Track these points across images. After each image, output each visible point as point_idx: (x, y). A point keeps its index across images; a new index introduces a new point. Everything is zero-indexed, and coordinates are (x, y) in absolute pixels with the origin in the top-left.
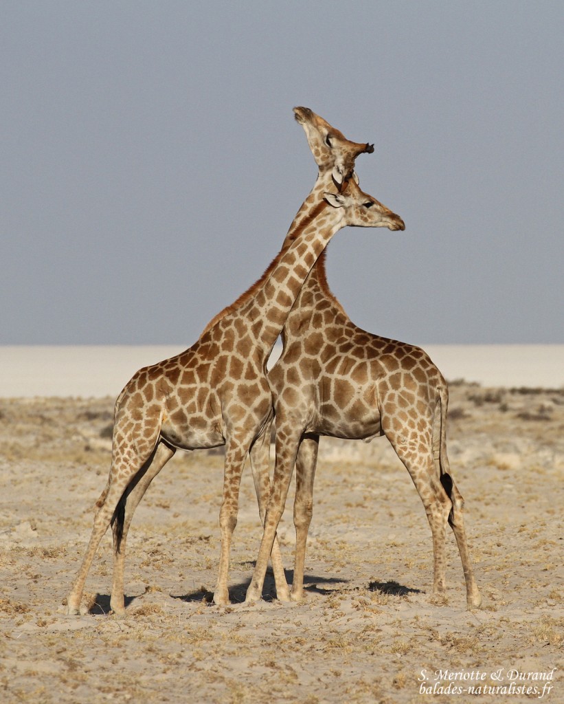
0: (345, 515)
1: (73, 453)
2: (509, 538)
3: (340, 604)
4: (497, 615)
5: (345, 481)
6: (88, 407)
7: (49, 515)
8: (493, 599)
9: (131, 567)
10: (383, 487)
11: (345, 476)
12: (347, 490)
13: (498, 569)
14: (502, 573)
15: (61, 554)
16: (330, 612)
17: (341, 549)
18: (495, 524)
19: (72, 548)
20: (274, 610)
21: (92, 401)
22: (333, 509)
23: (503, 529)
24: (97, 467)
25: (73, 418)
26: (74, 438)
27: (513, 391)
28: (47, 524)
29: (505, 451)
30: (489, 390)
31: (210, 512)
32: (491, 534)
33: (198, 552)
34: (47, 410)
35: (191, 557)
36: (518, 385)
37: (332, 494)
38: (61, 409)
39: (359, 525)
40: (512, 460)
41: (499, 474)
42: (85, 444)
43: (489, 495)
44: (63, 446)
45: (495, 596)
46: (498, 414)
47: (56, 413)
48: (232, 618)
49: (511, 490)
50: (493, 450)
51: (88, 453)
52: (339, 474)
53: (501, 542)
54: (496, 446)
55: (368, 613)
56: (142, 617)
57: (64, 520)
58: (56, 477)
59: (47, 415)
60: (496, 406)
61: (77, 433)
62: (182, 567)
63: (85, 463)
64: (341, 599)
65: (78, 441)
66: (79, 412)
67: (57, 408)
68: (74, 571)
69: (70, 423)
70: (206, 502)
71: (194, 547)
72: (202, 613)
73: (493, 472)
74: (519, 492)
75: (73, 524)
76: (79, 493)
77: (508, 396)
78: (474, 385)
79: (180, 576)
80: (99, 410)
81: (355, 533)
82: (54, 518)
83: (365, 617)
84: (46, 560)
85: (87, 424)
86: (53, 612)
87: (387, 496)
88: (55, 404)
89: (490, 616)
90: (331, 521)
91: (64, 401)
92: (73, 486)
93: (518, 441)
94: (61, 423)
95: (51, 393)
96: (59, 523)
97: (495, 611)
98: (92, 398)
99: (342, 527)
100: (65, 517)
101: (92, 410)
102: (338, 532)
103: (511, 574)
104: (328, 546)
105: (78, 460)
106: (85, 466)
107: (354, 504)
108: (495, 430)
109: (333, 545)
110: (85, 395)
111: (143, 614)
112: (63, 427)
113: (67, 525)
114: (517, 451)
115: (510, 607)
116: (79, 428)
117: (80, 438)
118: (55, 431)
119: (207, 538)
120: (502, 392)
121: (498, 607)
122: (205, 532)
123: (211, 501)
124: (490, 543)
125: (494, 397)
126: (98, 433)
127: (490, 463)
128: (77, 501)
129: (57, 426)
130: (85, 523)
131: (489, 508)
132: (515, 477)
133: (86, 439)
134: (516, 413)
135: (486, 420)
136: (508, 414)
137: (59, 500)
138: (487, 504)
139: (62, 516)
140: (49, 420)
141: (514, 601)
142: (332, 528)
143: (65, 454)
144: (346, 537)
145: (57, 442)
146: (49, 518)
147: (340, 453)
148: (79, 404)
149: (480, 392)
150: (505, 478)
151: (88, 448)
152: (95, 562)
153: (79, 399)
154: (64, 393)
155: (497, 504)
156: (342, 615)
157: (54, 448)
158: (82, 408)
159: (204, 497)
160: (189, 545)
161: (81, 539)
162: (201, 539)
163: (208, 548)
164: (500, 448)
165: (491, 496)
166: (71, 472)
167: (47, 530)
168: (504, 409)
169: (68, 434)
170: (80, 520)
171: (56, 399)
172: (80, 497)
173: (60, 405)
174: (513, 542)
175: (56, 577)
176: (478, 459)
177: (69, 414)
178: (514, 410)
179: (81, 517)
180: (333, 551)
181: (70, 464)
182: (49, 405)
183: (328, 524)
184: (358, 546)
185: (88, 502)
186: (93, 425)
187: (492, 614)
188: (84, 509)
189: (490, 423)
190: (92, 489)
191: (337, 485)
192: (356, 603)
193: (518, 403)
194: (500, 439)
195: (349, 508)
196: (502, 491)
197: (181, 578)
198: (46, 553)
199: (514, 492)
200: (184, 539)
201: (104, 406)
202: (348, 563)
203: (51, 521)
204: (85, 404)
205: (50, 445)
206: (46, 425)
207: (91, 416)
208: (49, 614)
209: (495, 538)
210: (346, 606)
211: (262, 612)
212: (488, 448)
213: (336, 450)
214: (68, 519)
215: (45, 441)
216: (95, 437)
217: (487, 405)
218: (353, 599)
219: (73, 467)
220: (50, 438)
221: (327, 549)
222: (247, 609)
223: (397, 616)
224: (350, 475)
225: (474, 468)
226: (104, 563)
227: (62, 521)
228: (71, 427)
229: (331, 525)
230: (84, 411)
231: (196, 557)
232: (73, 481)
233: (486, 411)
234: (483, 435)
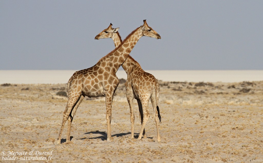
0: (124, 117)
1: (49, 99)
2: (170, 123)
3: (123, 141)
4: (167, 144)
5: (124, 107)
6: (53, 87)
7: (42, 116)
8: (166, 140)
9: (65, 131)
10: (135, 109)
11: (124, 106)
12: (125, 110)
13: (167, 132)
14: (168, 133)
15: (45, 127)
16: (120, 143)
17: (123, 126)
18: (166, 119)
19: (48, 126)
20: (104, 143)
21: (54, 85)
22: (121, 115)
23: (168, 121)
24: (55, 103)
25: (49, 90)
26: (49, 95)
27: (171, 83)
28: (41, 119)
29: (169, 99)
30: (165, 82)
31: (87, 116)
32: (165, 122)
33: (83, 127)
34: (41, 87)
35: (81, 128)
36: (173, 81)
37: (121, 111)
38: (45, 87)
39: (128, 119)
40: (171, 102)
41: (168, 106)
42: (52, 97)
43: (164, 111)
44: (46, 98)
45: (166, 139)
46: (167, 89)
47: (44, 88)
48: (93, 145)
49: (171, 110)
50: (166, 99)
51: (53, 99)
52: (123, 105)
53: (168, 124)
54: (166, 98)
55: (131, 144)
56: (68, 145)
57: (46, 118)
58: (44, 106)
59: (41, 89)
60: (167, 87)
61: (50, 94)
62: (79, 131)
63: (52, 102)
64: (123, 140)
65: (50, 96)
66: (50, 88)
67: (44, 87)
68: (49, 132)
69: (48, 91)
70: (86, 113)
71: (82, 125)
72: (84, 144)
73: (166, 105)
74: (173, 110)
75: (49, 119)
76: (50, 110)
77: (170, 84)
78: (161, 81)
79: (78, 133)
80: (56, 87)
81: (127, 122)
82: (43, 117)
83: (130, 145)
84: (41, 129)
85: (53, 91)
86: (43, 143)
87: (136, 112)
88: (44, 86)
89: (165, 145)
90: (121, 118)
91: (46, 85)
92: (49, 108)
93: (173, 96)
94: (45, 91)
95: (42, 83)
96: (45, 119)
97: (166, 143)
98: (54, 84)
99: (124, 120)
100: (47, 117)
101: (54, 88)
102: (123, 121)
103: (171, 133)
104: (120, 125)
105: (50, 101)
106: (52, 103)
107: (127, 114)
108: (166, 93)
109: (121, 125)
110: (52, 83)
111: (68, 144)
112: (46, 92)
113: (47, 119)
114: (172, 99)
115: (170, 142)
116: (50, 92)
117: (51, 95)
118: (44, 93)
119: (86, 123)
120: (168, 83)
121: (167, 142)
122: (85, 121)
123: (87, 113)
124: (165, 125)
125: (166, 84)
126: (56, 94)
127: (165, 102)
128: (50, 113)
129: (44, 92)
130: (52, 119)
131: (165, 115)
132: (172, 106)
133: (52, 96)
134: (172, 89)
135: (164, 90)
136: (170, 89)
137: (45, 112)
138: (164, 114)
139: (45, 117)
140: (42, 90)
141: (171, 141)
142: (121, 120)
143: (46, 100)
144: (125, 123)
145: (44, 96)
146: (42, 117)
147: (123, 99)
148: (50, 86)
149: (162, 83)
150: (169, 107)
151: (53, 98)
152: (55, 130)
153: (50, 84)
154: (46, 83)
155: (167, 114)
156: (124, 144)
157: (43, 98)
158: (51, 87)
159: (85, 112)
160: (81, 125)
161: (51, 123)
162: (84, 123)
163: (86, 126)
164: (168, 98)
165: (165, 112)
166: (48, 105)
167: (41, 121)
168: (169, 87)
169: (47, 94)
170: (51, 118)
171: (44, 84)
172: (50, 111)
173: (45, 86)
174: (171, 124)
175: (44, 134)
176: (162, 101)
177: (48, 89)
178: (171, 88)
179: (51, 117)
180: (121, 126)
181: (48, 102)
182: (42, 86)
183: (120, 119)
184: (128, 125)
185: (53, 113)
186: (54, 92)
187: (165, 144)
188: (52, 115)
189: (165, 91)
190: (54, 109)
191: (122, 108)
192: (128, 141)
193: (173, 86)
194: (168, 96)
195: (126, 115)
196: (168, 110)
197: (79, 134)
198: (41, 127)
199: (172, 110)
200: (79, 123)
201: (57, 86)
202: (125, 130)
203: (42, 118)
204: (52, 86)
205: (42, 97)
206: (41, 92)
207: (54, 89)
208: (42, 144)
209: (166, 123)
210: (125, 142)
211: (101, 143)
212: (164, 98)
213: (122, 99)
214: (47, 118)
215: (41, 96)
216: (55, 95)
217: (164, 86)
218: (127, 140)
219: (49, 103)
220: (42, 95)
221: (119, 126)
222: (97, 143)
223: (139, 145)
224: (126, 106)
225: (160, 104)
226: (57, 130)
227: (45, 118)
228: (48, 92)
229: (120, 120)
230: (52, 88)
231: (83, 128)
232: (49, 107)
233: (164, 88)
234: (163, 95)
